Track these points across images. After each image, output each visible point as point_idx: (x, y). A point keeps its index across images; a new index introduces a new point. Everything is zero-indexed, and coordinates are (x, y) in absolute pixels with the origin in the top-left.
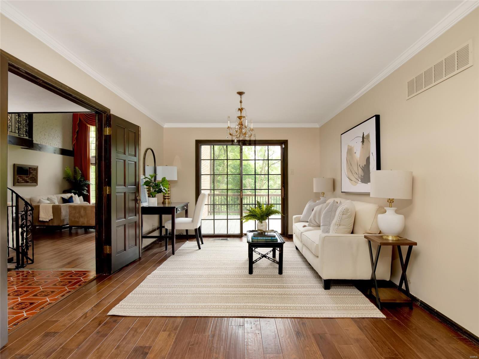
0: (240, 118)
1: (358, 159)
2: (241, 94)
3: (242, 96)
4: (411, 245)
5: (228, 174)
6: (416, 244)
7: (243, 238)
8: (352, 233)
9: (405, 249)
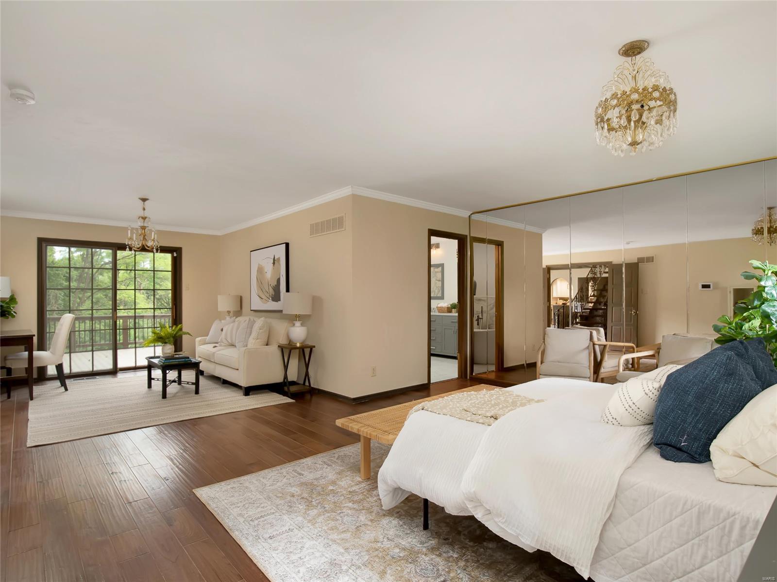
0: (143, 228)
1: (269, 280)
2: (144, 200)
3: (145, 203)
4: (311, 348)
5: (94, 288)
6: (314, 347)
7: (118, 374)
8: (267, 345)
9: (307, 351)
